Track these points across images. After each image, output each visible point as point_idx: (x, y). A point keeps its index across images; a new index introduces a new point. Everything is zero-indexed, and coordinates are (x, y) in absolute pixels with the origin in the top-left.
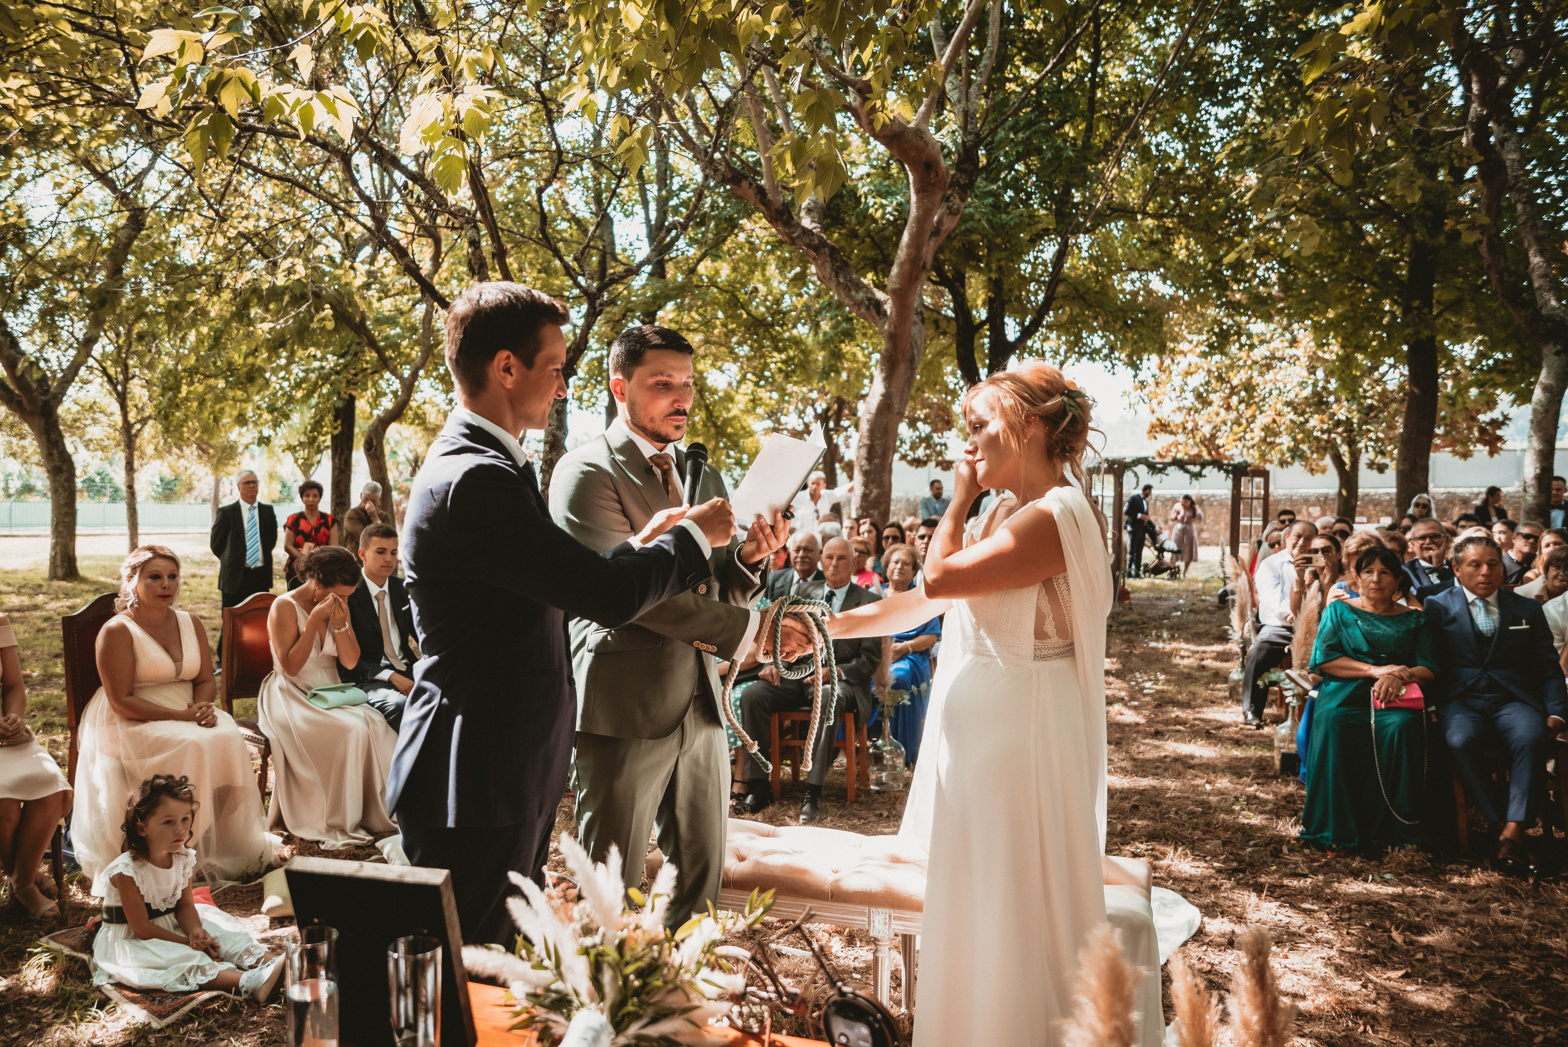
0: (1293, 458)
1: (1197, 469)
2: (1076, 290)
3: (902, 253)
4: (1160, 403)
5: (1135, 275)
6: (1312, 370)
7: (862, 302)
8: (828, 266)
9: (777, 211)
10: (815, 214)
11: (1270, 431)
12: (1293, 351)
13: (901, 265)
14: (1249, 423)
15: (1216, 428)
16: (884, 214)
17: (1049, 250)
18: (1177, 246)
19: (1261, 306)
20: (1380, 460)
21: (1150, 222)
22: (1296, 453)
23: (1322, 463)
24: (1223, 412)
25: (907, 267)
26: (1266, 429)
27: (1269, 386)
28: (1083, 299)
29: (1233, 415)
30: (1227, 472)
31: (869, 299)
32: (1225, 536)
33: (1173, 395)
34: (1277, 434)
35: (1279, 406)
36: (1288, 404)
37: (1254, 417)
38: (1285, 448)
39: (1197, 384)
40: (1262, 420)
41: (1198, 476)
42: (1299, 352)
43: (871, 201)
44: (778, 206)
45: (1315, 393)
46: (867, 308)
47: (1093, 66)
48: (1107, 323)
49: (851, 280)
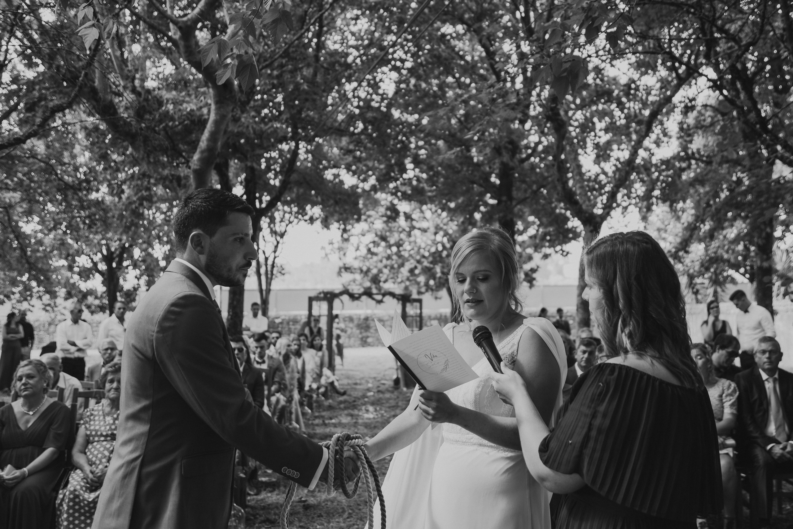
0: (427, 290)
1: (380, 297)
4: (344, 254)
5: (335, 172)
7: (167, 177)
9: (104, 108)
10: (131, 111)
13: (202, 152)
14: (399, 268)
15: (380, 271)
19: (417, 195)
22: (428, 287)
26: (411, 271)
27: (411, 245)
29: (390, 262)
30: (397, 299)
31: (173, 175)
33: (354, 249)
34: (415, 275)
36: (423, 256)
37: (402, 264)
38: (421, 284)
39: (368, 242)
40: (408, 266)
41: (381, 302)
45: (437, 250)
46: (171, 181)
47: (319, 35)
48: (323, 200)
49: (159, 161)
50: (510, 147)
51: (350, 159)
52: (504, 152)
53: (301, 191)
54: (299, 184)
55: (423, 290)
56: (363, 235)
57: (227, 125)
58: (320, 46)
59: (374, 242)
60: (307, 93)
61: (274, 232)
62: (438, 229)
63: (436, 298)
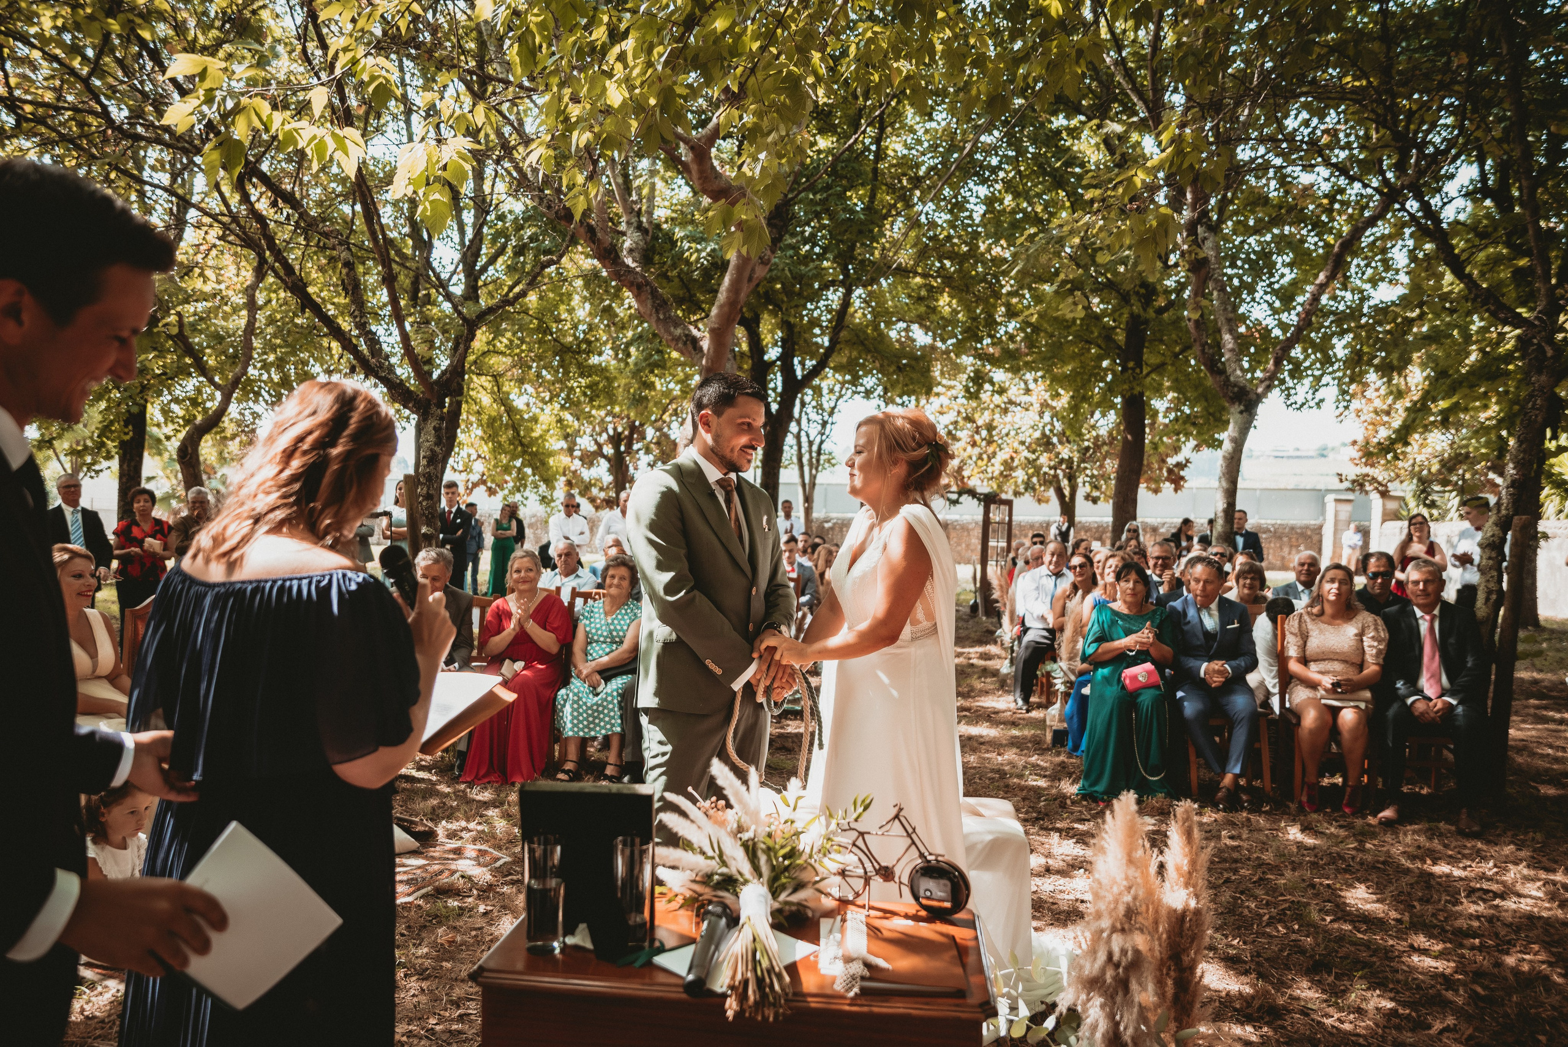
0: (1026, 489)
1: (954, 497)
2: (857, 336)
3: (722, 296)
5: (902, 325)
6: (1041, 414)
7: (679, 338)
8: (649, 303)
9: (605, 249)
10: (636, 254)
11: (1008, 465)
12: (1026, 399)
13: (721, 307)
14: (989, 459)
16: (698, 259)
17: (834, 297)
18: (941, 303)
19: (1010, 359)
20: (1095, 494)
21: (918, 280)
22: (1029, 486)
23: (1046, 494)
24: (969, 448)
25: (726, 309)
26: (1005, 463)
27: (1008, 427)
28: (862, 343)
29: (977, 450)
30: (979, 500)
31: (687, 336)
32: (976, 556)
34: (1012, 469)
35: (1016, 445)
36: (1023, 443)
37: (994, 454)
38: (1020, 481)
39: (947, 422)
40: (1002, 456)
41: (955, 502)
42: (1033, 399)
43: (686, 245)
44: (606, 245)
45: (1044, 434)
46: (685, 344)
47: (878, 140)
48: (882, 366)
49: (670, 317)
50: (1143, 291)
51: (922, 309)
52: (1134, 300)
53: (855, 354)
54: (850, 343)
55: (1022, 489)
56: (941, 413)
57: (753, 270)
58: (880, 155)
59: (956, 422)
60: (862, 223)
61: (819, 407)
62: (1045, 405)
63: (1039, 501)
